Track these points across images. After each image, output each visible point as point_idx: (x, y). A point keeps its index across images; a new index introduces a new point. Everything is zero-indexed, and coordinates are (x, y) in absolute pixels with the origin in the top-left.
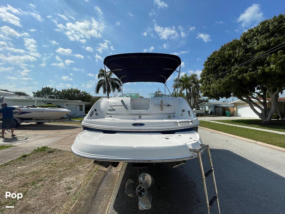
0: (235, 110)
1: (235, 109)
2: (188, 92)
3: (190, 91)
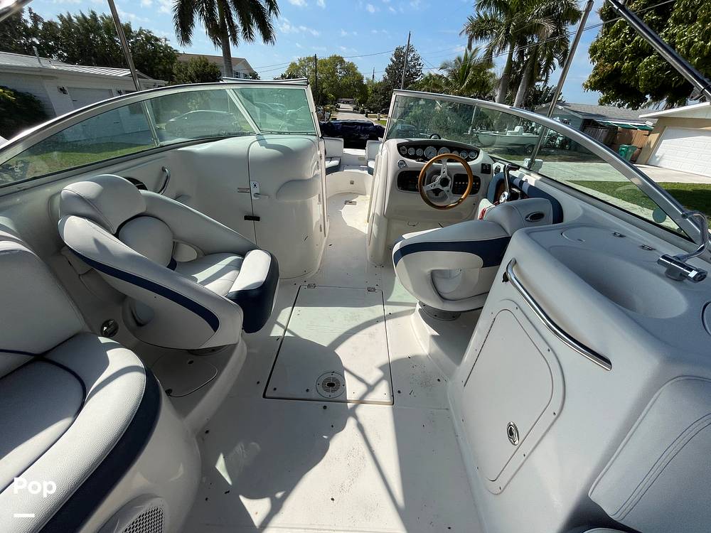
0: (649, 144)
1: (653, 137)
2: (515, 58)
3: (521, 54)
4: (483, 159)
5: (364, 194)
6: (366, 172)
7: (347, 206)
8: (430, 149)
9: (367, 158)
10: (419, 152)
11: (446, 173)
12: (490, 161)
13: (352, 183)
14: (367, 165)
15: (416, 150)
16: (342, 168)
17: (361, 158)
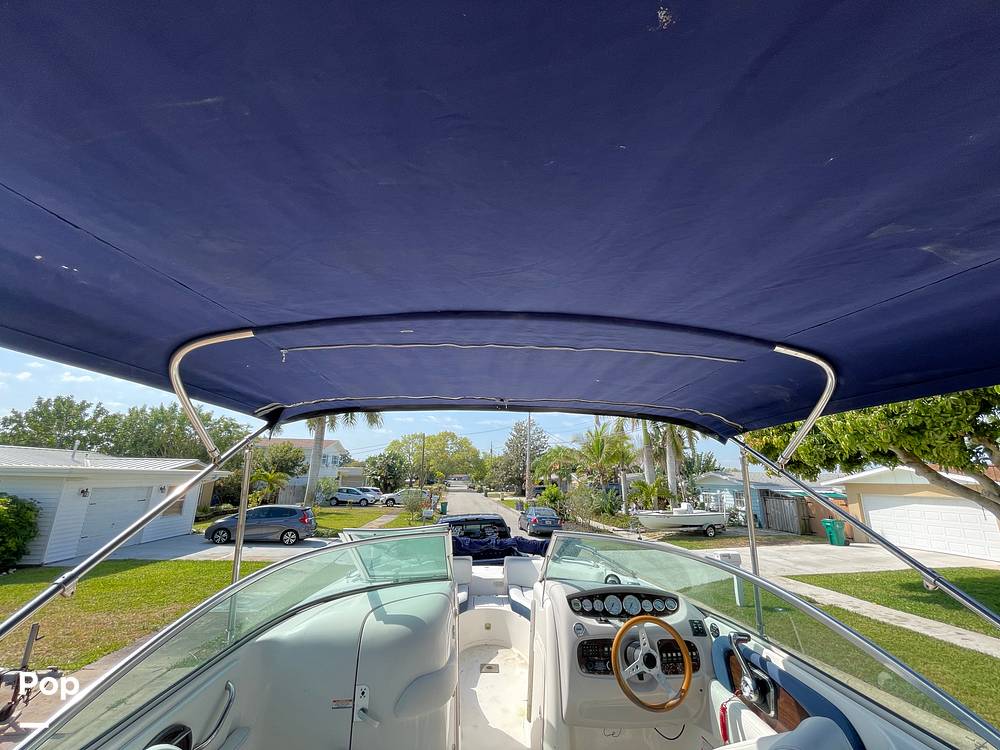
1: (854, 508)
2: (650, 430)
4: (688, 612)
5: (507, 646)
6: (507, 607)
7: (485, 677)
8: (611, 599)
9: (506, 581)
10: (598, 605)
11: (647, 645)
12: (699, 616)
13: (488, 628)
14: (508, 594)
15: (593, 602)
16: (471, 603)
17: (498, 583)
